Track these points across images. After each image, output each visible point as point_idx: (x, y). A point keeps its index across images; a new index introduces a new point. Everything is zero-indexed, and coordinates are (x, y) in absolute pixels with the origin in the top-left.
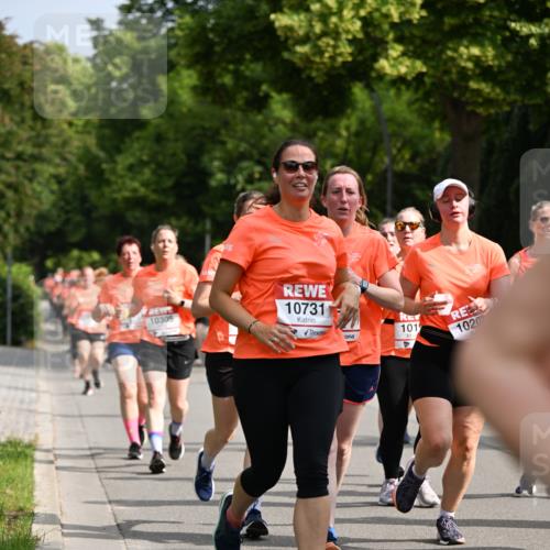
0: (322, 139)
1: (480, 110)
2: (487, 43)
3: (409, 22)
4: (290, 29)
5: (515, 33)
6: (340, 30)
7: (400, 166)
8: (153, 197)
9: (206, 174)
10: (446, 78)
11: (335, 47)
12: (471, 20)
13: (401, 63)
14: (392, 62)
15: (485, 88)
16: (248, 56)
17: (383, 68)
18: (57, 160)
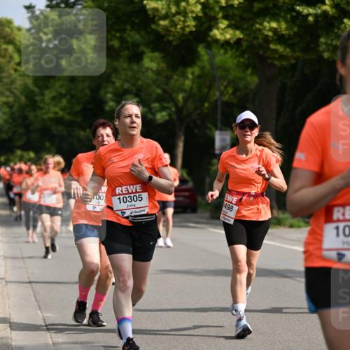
0: (176, 80)
1: (276, 63)
2: (281, 19)
3: (232, 6)
4: (156, 10)
5: (299, 13)
6: (188, 11)
7: (226, 98)
8: (67, 117)
9: (102, 102)
10: (255, 42)
11: (184, 22)
12: (271, 5)
13: (227, 32)
14: (221, 31)
15: (280, 48)
16: (129, 27)
17: (215, 35)
18: (8, 93)
